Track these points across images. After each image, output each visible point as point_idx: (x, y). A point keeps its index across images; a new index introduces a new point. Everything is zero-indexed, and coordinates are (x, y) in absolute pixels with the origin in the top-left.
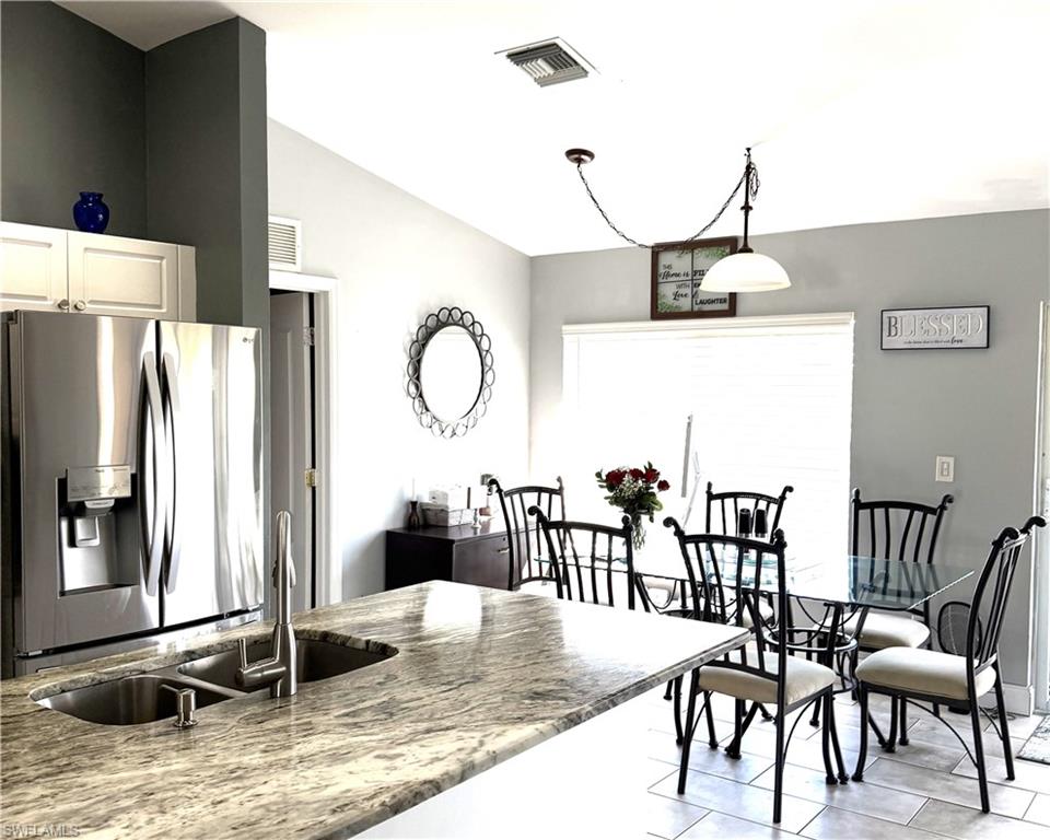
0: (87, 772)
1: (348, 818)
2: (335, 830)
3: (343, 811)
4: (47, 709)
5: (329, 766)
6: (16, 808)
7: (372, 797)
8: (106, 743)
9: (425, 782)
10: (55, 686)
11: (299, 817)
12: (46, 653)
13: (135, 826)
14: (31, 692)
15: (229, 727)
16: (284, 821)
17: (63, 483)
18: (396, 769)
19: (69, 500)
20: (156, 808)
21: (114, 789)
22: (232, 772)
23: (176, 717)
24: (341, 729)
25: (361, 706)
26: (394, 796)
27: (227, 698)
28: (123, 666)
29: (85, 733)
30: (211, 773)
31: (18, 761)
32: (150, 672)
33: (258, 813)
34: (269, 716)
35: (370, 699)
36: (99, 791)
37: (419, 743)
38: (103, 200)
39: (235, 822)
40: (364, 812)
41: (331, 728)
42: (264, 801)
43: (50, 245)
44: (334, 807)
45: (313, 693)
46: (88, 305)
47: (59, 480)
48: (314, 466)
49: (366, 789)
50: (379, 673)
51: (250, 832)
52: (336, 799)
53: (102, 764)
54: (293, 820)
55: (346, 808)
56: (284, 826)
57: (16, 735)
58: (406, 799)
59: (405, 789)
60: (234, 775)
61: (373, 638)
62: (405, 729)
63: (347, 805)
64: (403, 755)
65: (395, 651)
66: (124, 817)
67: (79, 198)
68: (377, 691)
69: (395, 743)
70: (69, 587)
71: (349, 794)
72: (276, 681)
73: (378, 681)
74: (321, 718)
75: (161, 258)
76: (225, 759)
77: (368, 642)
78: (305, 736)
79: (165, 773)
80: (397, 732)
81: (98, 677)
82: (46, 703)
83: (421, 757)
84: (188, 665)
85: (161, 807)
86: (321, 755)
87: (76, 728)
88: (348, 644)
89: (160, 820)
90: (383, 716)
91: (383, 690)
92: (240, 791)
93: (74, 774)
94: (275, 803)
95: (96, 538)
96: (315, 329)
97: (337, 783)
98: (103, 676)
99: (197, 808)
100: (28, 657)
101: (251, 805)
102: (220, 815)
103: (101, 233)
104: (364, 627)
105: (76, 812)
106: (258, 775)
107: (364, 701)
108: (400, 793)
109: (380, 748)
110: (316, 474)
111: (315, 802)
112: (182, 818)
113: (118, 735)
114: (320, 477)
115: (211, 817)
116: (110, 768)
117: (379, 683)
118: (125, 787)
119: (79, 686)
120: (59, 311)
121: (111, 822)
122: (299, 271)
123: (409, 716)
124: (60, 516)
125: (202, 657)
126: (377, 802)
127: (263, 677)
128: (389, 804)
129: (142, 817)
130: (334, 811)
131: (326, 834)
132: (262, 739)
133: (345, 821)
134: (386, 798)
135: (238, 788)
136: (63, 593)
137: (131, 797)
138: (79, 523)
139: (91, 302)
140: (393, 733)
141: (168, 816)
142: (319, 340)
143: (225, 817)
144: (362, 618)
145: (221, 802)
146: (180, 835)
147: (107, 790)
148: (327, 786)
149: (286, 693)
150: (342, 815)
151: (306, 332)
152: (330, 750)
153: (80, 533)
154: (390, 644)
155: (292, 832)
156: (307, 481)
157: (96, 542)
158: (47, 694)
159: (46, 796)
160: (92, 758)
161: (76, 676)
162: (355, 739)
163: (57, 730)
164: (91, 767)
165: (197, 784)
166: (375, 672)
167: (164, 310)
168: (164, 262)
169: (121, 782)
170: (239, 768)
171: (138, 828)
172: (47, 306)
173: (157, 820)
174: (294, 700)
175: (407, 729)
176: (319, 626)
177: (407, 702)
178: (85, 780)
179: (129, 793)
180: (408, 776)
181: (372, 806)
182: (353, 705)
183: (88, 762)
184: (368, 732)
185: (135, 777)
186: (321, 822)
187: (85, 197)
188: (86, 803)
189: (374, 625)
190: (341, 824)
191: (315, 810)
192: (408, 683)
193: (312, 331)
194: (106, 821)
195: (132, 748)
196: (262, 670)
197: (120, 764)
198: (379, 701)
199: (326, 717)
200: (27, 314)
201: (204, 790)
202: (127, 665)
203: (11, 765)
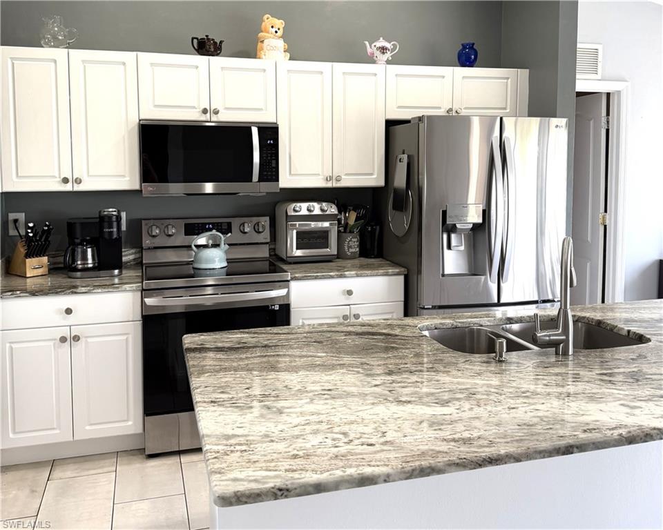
0: (441, 374)
1: (594, 438)
2: (583, 442)
3: (591, 432)
4: (426, 336)
5: (587, 403)
6: (403, 384)
7: (613, 429)
8: (454, 360)
9: (655, 429)
10: (432, 325)
11: (561, 429)
12: (434, 307)
13: (462, 409)
14: (419, 326)
15: (526, 366)
16: (551, 428)
17: (444, 213)
18: (634, 415)
19: (448, 223)
20: (475, 403)
21: (454, 387)
22: (523, 393)
23: (494, 354)
24: (599, 382)
25: (616, 371)
26: (629, 432)
27: (528, 349)
28: (469, 320)
29: (443, 353)
30: (510, 390)
31: (407, 361)
32: (485, 326)
33: (535, 420)
34: (553, 365)
35: (624, 367)
36: (446, 386)
37: (656, 403)
38: (474, 47)
39: (521, 422)
40: (607, 437)
41: (593, 380)
42: (540, 414)
43: (443, 77)
44: (585, 428)
45: (584, 356)
46: (463, 110)
47: (443, 211)
48: (606, 211)
49: (610, 423)
50: (633, 352)
51: (528, 429)
52: (587, 424)
53: (449, 372)
54: (556, 429)
55: (593, 431)
56: (551, 431)
57: (409, 346)
58: (638, 436)
59: (638, 429)
60: (524, 395)
61: (633, 329)
62: (647, 391)
63: (595, 429)
64: (641, 408)
65: (649, 340)
66: (457, 403)
67: (461, 47)
68: (629, 363)
69: (635, 398)
70: (446, 272)
71: (597, 423)
72: (559, 344)
73: (631, 357)
74: (586, 373)
75: (508, 78)
76: (520, 384)
77: (629, 331)
78: (574, 381)
79: (484, 385)
80: (639, 392)
81: (455, 324)
82: (426, 333)
83: (654, 412)
84: (508, 326)
85: (478, 402)
86: (583, 395)
87: (439, 349)
88: (615, 330)
89: (476, 409)
90: (631, 380)
91: (634, 363)
92: (525, 405)
93: (433, 374)
94: (546, 417)
95: (462, 245)
96: (610, 117)
97: (590, 415)
98: (458, 324)
99: (499, 408)
100: (424, 308)
101: (532, 414)
102: (512, 415)
103: (472, 67)
104: (627, 321)
105: (432, 394)
106: (539, 398)
107: (619, 368)
108: (635, 431)
109: (624, 400)
110: (607, 217)
111: (573, 422)
112: (489, 412)
113: (460, 357)
114: (610, 219)
115: (506, 415)
116: (453, 375)
117: (632, 359)
118: (460, 387)
119: (445, 327)
120: (447, 114)
121: (450, 404)
122: (600, 78)
123: (650, 384)
124: (442, 232)
125: (517, 322)
126: (616, 433)
127: (550, 340)
128: (625, 436)
129: (467, 405)
130: (585, 431)
131: (578, 443)
132: (545, 377)
133: (592, 439)
134: (624, 432)
135: (525, 403)
136: (443, 275)
137: (463, 393)
138: (453, 236)
139: (465, 108)
140: (636, 393)
141: (482, 409)
142: (613, 125)
143: (515, 418)
144: (627, 315)
145: (514, 408)
146: (487, 421)
147: (450, 387)
148: (583, 415)
149: (565, 353)
150: (590, 435)
151: (604, 120)
152: (589, 393)
153: (454, 243)
154: (645, 335)
155: (555, 436)
156: (601, 221)
157: (462, 248)
158: (428, 329)
159: (418, 382)
160: (445, 367)
161: (443, 321)
162: (608, 390)
163: (429, 348)
164: (444, 372)
165: (501, 395)
166: (630, 351)
167: (508, 111)
168: (510, 80)
169: (458, 383)
170: (528, 391)
171: (464, 411)
172: (441, 112)
173: (474, 409)
174: (571, 358)
175: (648, 393)
176: (595, 316)
177: (651, 375)
178: (440, 378)
179: (461, 391)
180: (642, 421)
181: (612, 434)
182: (610, 369)
183: (442, 368)
184: (618, 388)
185: (467, 383)
186: (575, 435)
187: (464, 47)
188: (438, 391)
189: (636, 321)
190: (588, 440)
191: (573, 427)
192: (654, 363)
193: (608, 119)
194: (447, 403)
195: (467, 366)
196: (549, 336)
197: (459, 374)
198: (629, 370)
199: (590, 373)
200: (429, 117)
201: (505, 399)
202: (472, 320)
203: (404, 361)
